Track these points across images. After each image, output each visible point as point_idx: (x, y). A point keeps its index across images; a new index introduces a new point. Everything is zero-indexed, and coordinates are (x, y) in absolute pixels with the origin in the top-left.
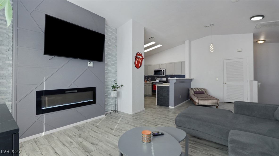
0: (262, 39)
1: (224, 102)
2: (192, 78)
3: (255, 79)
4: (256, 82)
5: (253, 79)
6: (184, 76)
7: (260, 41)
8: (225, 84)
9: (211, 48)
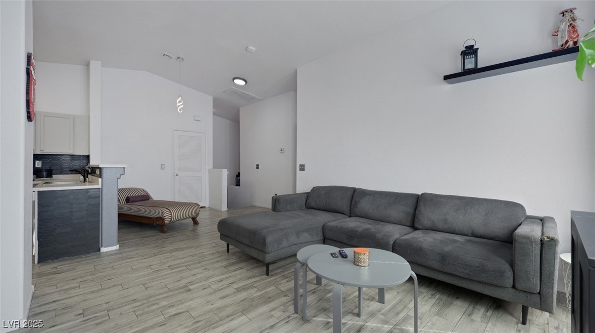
5: (211, 166)
8: (177, 175)
9: (178, 104)
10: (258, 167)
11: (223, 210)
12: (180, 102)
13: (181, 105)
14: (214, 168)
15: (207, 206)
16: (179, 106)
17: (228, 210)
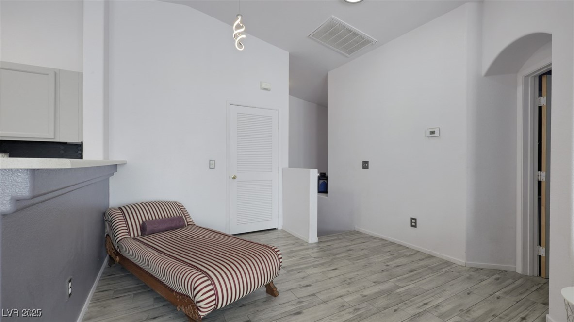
2: (112, 158)
8: (234, 178)
9: (235, 32)
10: (365, 165)
11: (310, 242)
12: (238, 27)
13: (241, 33)
14: (289, 167)
15: (280, 228)
16: (236, 36)
17: (320, 242)
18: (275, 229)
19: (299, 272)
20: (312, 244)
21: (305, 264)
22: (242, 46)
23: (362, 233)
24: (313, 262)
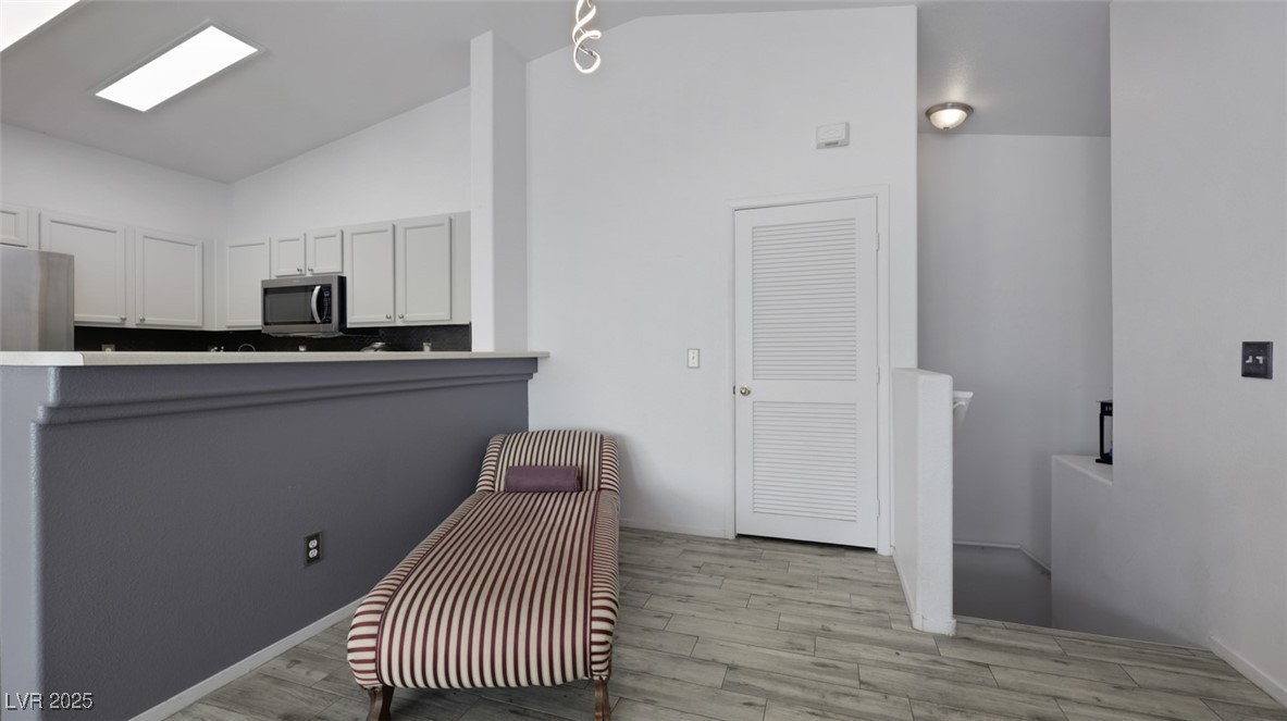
0: (957, 93)
1: (740, 536)
2: (532, 348)
3: (927, 360)
4: (944, 382)
5: (910, 358)
6: (458, 335)
7: (944, 106)
8: (744, 394)
11: (918, 624)
17: (958, 639)
18: (872, 550)
19: (750, 704)
20: (924, 634)
21: (803, 687)
22: (595, 57)
23: (1239, 675)
24: (837, 694)
